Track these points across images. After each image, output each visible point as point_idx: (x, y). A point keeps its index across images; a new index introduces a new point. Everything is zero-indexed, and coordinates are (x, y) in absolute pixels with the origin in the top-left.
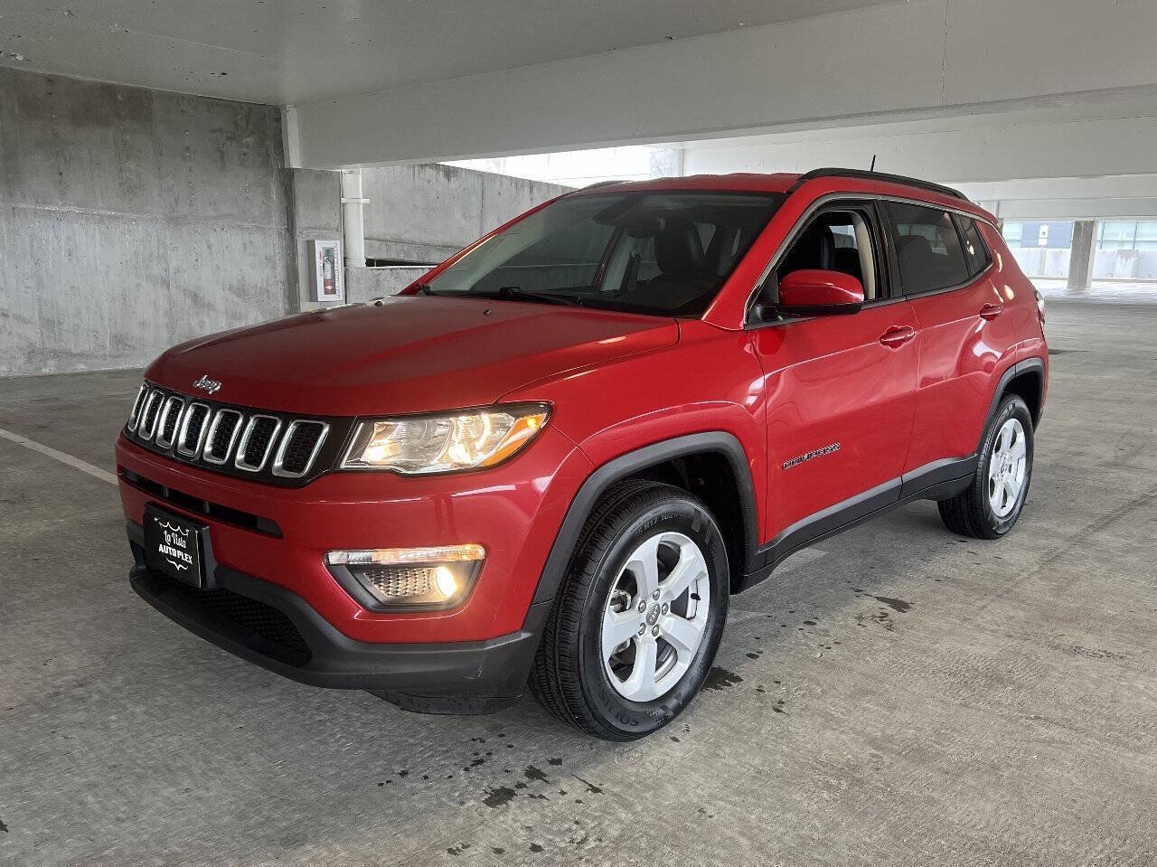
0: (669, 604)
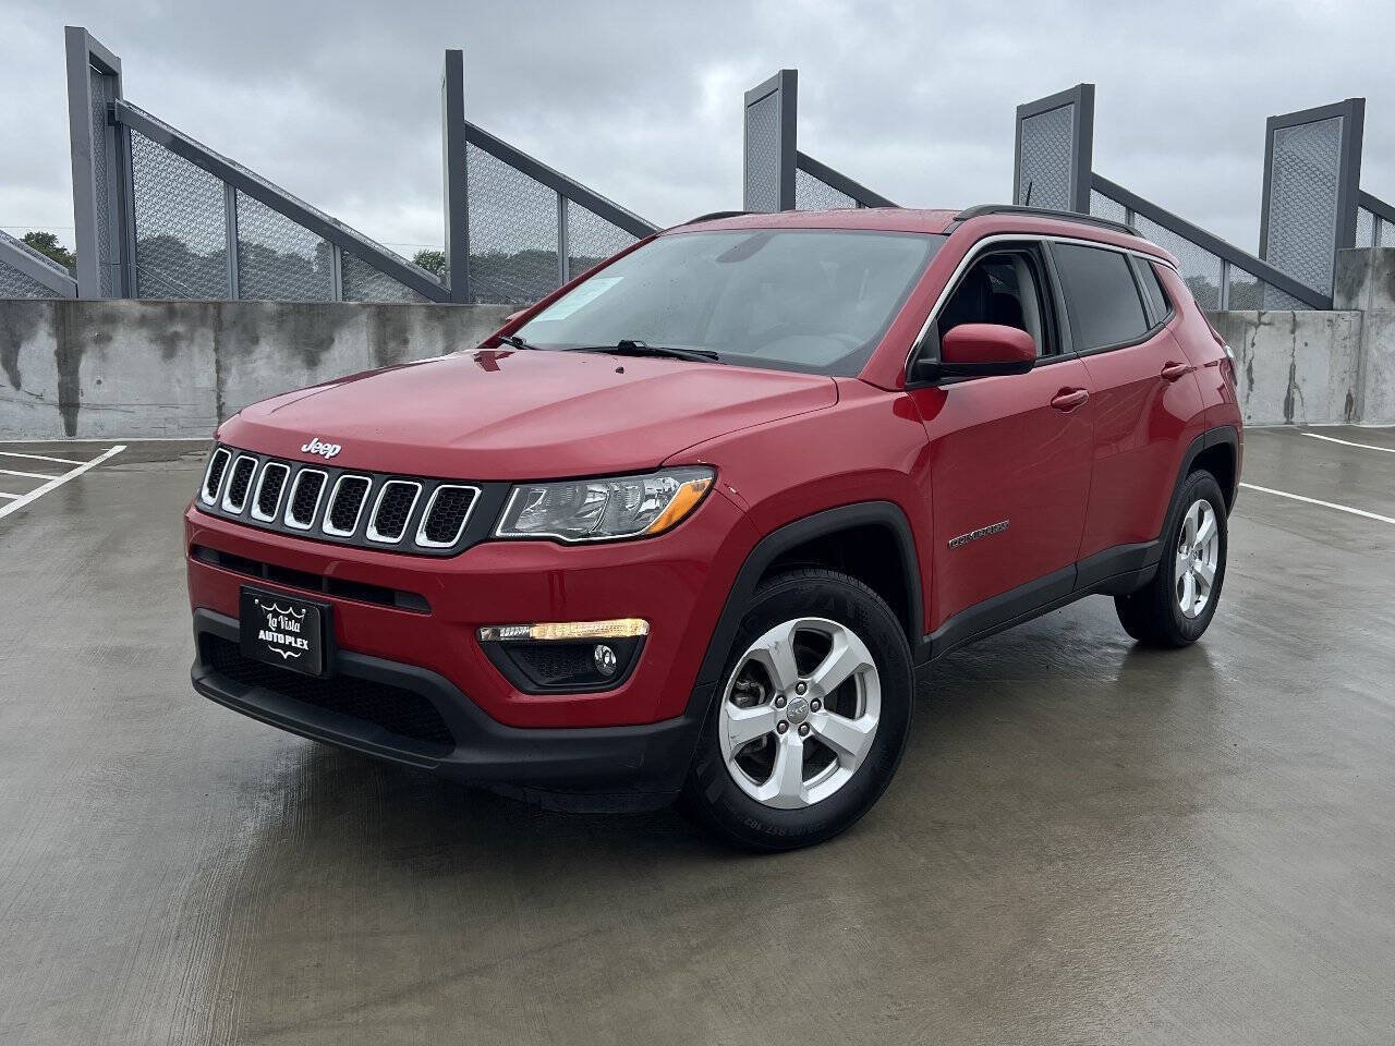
0: (822, 700)
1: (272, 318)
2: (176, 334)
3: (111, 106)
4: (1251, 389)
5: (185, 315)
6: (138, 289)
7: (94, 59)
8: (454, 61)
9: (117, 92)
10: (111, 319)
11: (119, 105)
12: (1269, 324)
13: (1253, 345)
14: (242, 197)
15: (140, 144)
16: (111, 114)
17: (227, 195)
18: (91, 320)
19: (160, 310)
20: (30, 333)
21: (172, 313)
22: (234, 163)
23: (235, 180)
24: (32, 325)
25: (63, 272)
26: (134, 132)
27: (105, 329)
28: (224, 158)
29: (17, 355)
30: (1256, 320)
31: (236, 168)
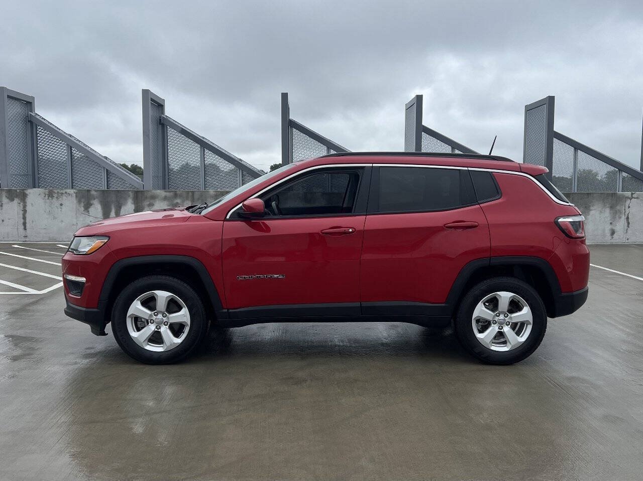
1: (212, 197)
2: (177, 203)
3: (160, 117)
4: (628, 226)
5: (181, 196)
6: (168, 186)
7: (152, 100)
8: (285, 97)
9: (163, 112)
10: (154, 197)
11: (163, 117)
12: (637, 198)
13: (629, 207)
14: (206, 151)
15: (171, 132)
16: (160, 120)
17: (201, 150)
18: (146, 198)
19: (172, 194)
20: (125, 204)
21: (176, 195)
22: (204, 138)
23: (204, 145)
24: (126, 199)
25: (139, 180)
26: (168, 127)
27: (152, 201)
28: (200, 136)
29: (120, 211)
30: (630, 196)
31: (204, 140)
